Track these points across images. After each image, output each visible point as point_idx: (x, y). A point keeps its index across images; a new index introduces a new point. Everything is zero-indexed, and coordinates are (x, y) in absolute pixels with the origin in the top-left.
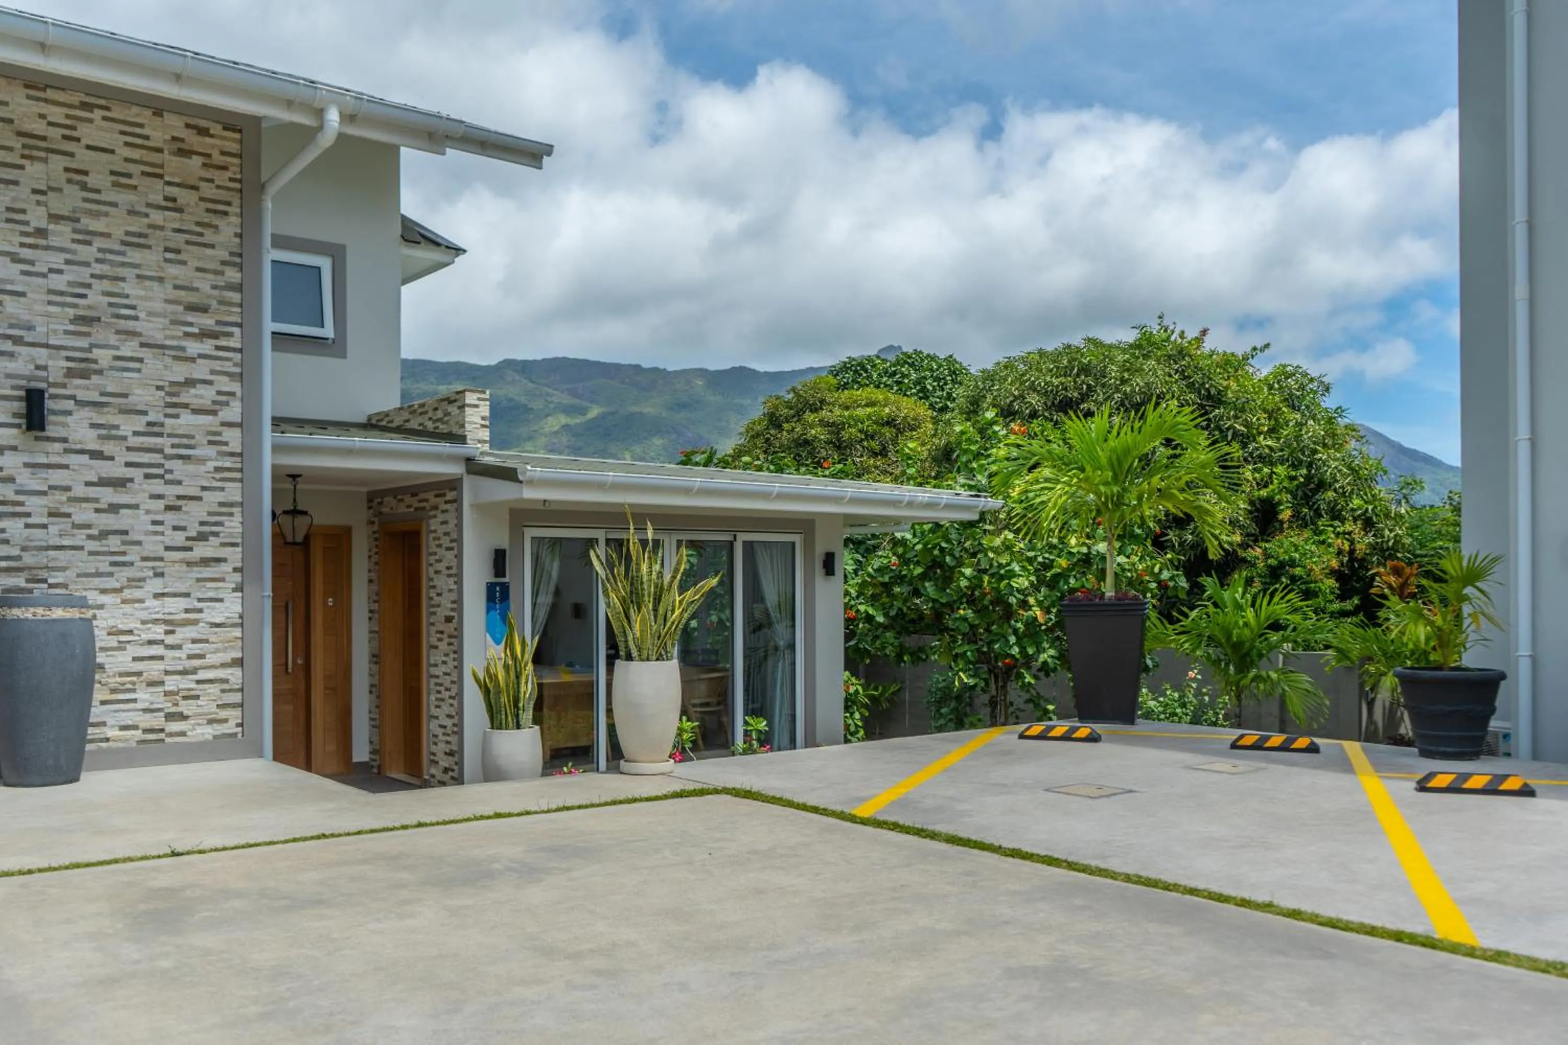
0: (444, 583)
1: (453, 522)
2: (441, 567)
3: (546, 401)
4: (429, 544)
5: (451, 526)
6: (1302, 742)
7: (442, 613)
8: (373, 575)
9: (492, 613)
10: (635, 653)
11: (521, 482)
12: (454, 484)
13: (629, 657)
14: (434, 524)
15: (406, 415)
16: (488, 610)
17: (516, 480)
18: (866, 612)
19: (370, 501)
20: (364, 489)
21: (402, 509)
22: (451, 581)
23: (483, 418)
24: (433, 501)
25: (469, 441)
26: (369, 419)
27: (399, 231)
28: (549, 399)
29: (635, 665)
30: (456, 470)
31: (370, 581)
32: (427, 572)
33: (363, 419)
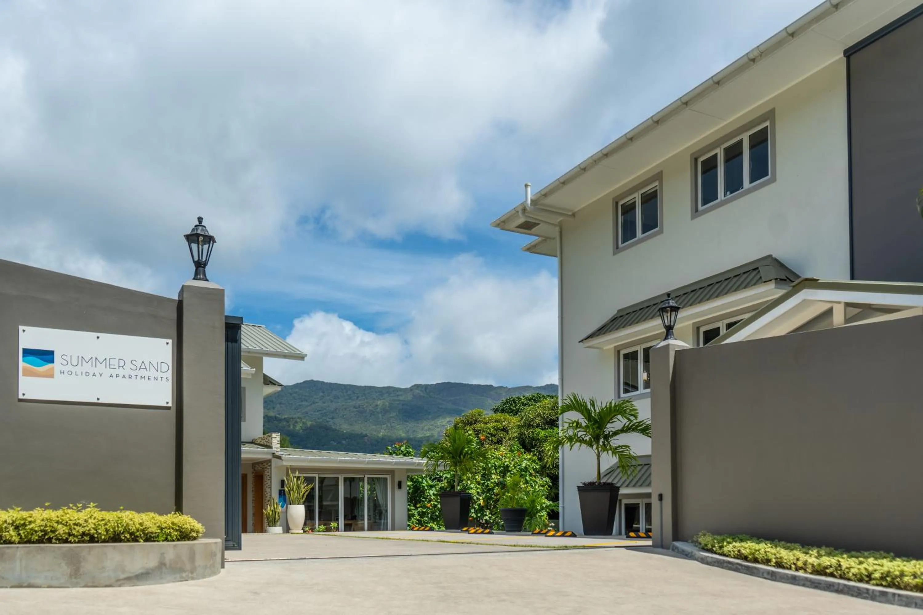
0: (268, 490)
1: (270, 472)
2: (267, 485)
3: (438, 407)
4: (266, 479)
5: (269, 473)
6: (488, 531)
7: (268, 499)
8: (254, 489)
9: (280, 499)
10: (292, 503)
11: (283, 460)
12: (270, 461)
13: (290, 504)
14: (266, 473)
15: (260, 440)
16: (279, 498)
17: (281, 459)
18: (434, 504)
19: (253, 466)
20: (251, 462)
21: (260, 468)
22: (269, 489)
23: (278, 441)
24: (266, 466)
25: (273, 448)
26: (253, 440)
27: (262, 380)
28: (440, 406)
29: (292, 506)
30: (269, 457)
31: (253, 491)
32: (265, 487)
33: (251, 441)
